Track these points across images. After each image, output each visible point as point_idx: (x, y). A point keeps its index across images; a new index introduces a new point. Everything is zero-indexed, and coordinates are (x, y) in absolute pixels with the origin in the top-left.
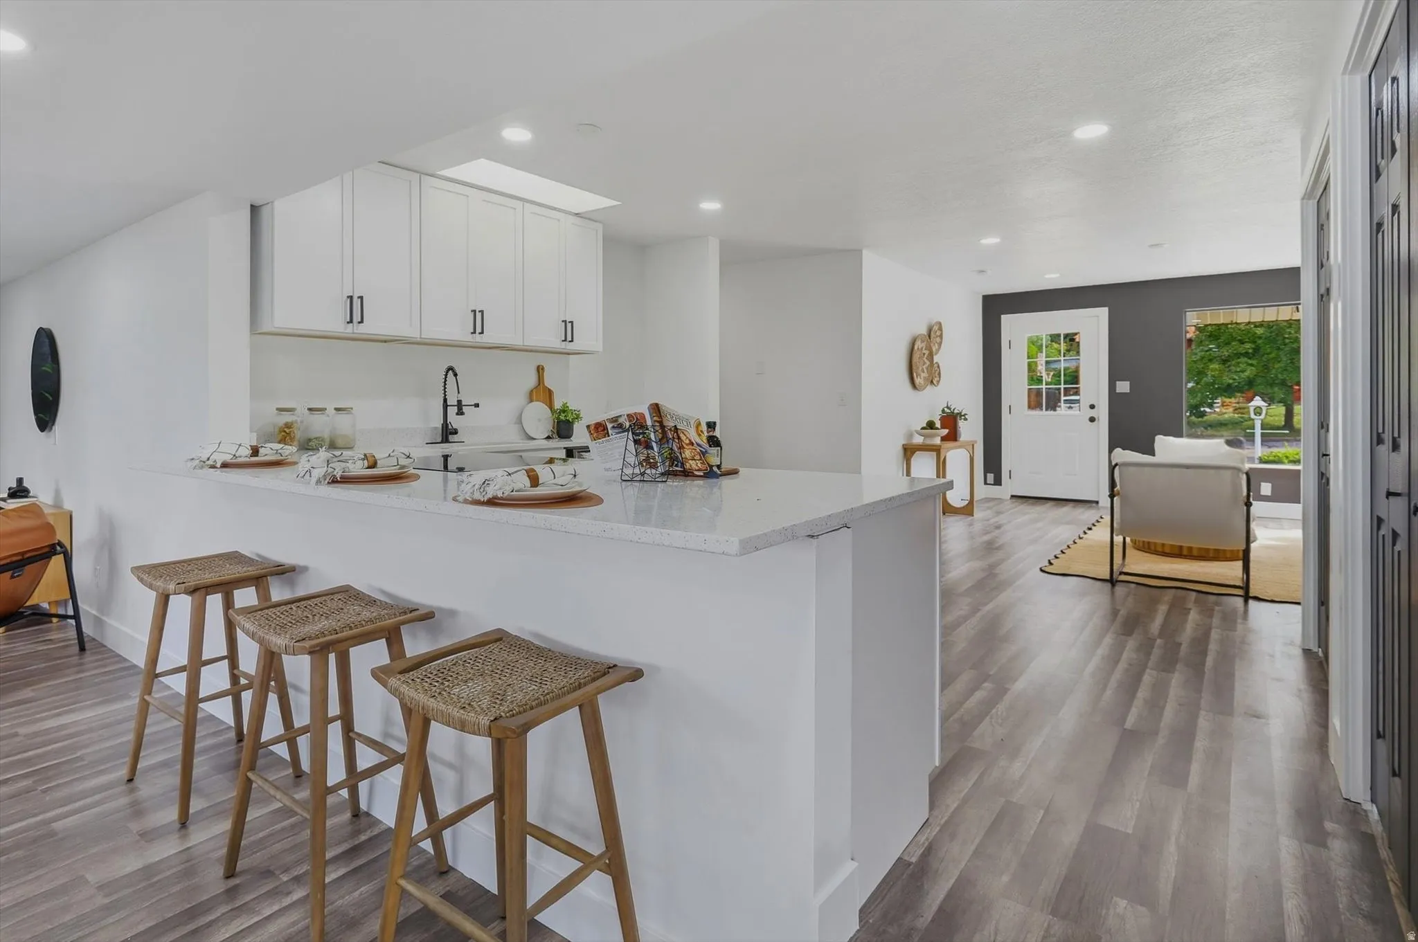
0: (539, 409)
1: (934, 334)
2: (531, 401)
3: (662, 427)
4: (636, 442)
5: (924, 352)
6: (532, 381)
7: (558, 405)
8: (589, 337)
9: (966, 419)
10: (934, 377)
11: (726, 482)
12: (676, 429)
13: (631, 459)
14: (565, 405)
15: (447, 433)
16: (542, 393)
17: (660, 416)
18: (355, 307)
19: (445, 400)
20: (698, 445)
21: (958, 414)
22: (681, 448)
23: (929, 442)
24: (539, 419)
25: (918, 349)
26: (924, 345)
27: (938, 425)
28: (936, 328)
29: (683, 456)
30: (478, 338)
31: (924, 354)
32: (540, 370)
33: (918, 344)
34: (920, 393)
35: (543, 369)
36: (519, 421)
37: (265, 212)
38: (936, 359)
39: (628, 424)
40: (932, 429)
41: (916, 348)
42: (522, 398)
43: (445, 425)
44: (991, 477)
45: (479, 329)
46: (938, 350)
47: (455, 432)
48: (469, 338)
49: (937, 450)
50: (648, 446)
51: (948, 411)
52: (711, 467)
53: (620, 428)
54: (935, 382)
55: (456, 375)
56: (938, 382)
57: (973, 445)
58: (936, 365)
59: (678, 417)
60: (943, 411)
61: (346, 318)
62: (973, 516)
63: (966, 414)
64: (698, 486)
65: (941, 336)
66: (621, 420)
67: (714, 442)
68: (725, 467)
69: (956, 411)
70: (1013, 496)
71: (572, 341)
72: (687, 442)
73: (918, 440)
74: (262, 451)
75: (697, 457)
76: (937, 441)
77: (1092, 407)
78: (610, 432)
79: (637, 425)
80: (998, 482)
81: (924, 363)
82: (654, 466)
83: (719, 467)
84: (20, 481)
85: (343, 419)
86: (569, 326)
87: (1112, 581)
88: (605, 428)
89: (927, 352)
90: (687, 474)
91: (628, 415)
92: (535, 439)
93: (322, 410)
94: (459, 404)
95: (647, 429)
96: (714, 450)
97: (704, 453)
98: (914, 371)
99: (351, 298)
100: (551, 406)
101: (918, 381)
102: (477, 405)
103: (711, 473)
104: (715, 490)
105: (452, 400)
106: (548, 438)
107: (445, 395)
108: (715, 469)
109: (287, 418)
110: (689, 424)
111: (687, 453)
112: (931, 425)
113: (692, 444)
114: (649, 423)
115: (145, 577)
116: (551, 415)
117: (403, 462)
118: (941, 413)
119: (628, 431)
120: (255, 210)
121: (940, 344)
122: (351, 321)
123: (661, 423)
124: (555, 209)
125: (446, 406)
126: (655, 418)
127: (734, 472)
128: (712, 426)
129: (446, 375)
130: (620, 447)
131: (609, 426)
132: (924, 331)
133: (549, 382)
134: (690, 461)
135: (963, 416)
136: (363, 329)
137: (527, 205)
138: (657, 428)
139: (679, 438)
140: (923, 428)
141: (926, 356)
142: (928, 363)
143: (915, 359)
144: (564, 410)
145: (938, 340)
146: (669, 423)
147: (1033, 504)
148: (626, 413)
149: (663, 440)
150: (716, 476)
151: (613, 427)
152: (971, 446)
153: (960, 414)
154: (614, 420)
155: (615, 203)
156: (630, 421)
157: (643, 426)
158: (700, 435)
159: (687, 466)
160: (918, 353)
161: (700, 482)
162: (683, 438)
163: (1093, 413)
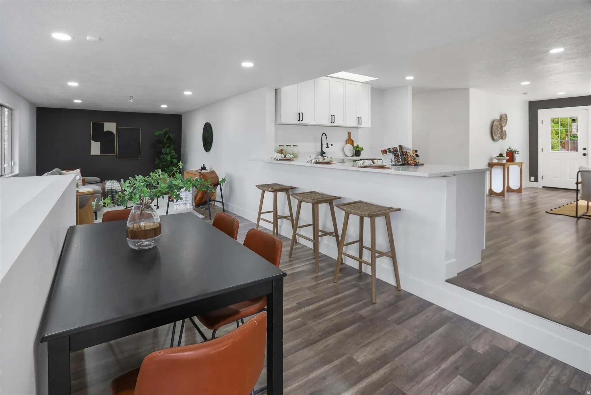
0: (349, 147)
1: (503, 119)
2: (347, 144)
3: (402, 151)
4: (394, 155)
5: (498, 126)
6: (346, 137)
7: (355, 145)
8: (366, 123)
9: (518, 153)
10: (503, 135)
11: (420, 167)
12: (406, 152)
13: (394, 160)
14: (358, 145)
15: (322, 153)
16: (350, 141)
17: (402, 148)
18: (300, 116)
19: (322, 143)
20: (413, 156)
21: (514, 151)
22: (408, 157)
23: (500, 162)
24: (349, 150)
25: (495, 125)
26: (498, 123)
27: (505, 155)
28: (504, 116)
29: (408, 159)
30: (333, 124)
31: (498, 127)
32: (349, 134)
33: (495, 123)
34: (497, 142)
35: (350, 133)
36: (343, 150)
37: (278, 91)
38: (504, 129)
39: (392, 150)
40: (501, 157)
41: (494, 124)
42: (343, 143)
43: (322, 151)
44: (533, 178)
45: (333, 121)
46: (505, 125)
47: (325, 153)
48: (330, 124)
49: (503, 165)
50: (398, 156)
51: (510, 150)
52: (416, 162)
53: (390, 151)
54: (503, 138)
55: (326, 135)
56: (505, 138)
57: (522, 164)
58: (504, 132)
59: (407, 149)
60: (507, 150)
61: (298, 119)
62: (521, 193)
63: (518, 151)
64: (413, 168)
65: (507, 120)
66: (390, 149)
67: (417, 156)
68: (420, 163)
69: (513, 150)
70: (543, 187)
71: (361, 124)
72: (410, 155)
73: (496, 161)
74: (286, 156)
75: (412, 160)
76: (504, 161)
77: (585, 149)
78: (387, 152)
79: (395, 151)
80: (536, 180)
81: (498, 131)
82: (399, 162)
83: (418, 163)
84: (204, 165)
85: (295, 148)
86: (360, 119)
87: (578, 218)
88: (386, 151)
89: (500, 126)
90: (409, 164)
91: (393, 148)
92: (348, 156)
93: (290, 146)
94: (327, 145)
95: (398, 152)
96: (417, 158)
97: (414, 159)
98: (493, 133)
99: (299, 113)
100: (353, 145)
101: (495, 138)
102: (332, 145)
103: (416, 164)
104: (417, 169)
105: (324, 143)
106: (352, 156)
107: (322, 142)
108: (417, 163)
109: (282, 148)
110: (410, 150)
111: (409, 159)
112: (501, 155)
113: (411, 156)
114: (398, 150)
115: (261, 187)
116: (353, 148)
117: (330, 159)
118: (506, 150)
119: (392, 152)
120: (276, 90)
121: (506, 123)
122: (299, 120)
123: (402, 150)
124: (355, 81)
125: (322, 145)
126: (400, 149)
127: (422, 165)
128: (416, 151)
129: (322, 136)
130: (390, 156)
131: (387, 151)
132: (498, 118)
133: (352, 137)
134: (410, 161)
135: (517, 152)
136: (302, 122)
137: (347, 81)
138: (401, 152)
139: (407, 154)
140: (497, 157)
141: (499, 128)
142: (500, 131)
143: (494, 128)
144: (357, 147)
145: (505, 121)
146: (404, 150)
147: (553, 190)
148: (392, 147)
149: (402, 155)
150: (418, 165)
151: (388, 151)
152: (521, 165)
153: (515, 152)
154: (389, 149)
155: (375, 79)
156: (393, 149)
157: (397, 151)
158: (413, 154)
159: (409, 162)
160: (495, 126)
161: (413, 167)
162: (408, 154)
163: (585, 152)
